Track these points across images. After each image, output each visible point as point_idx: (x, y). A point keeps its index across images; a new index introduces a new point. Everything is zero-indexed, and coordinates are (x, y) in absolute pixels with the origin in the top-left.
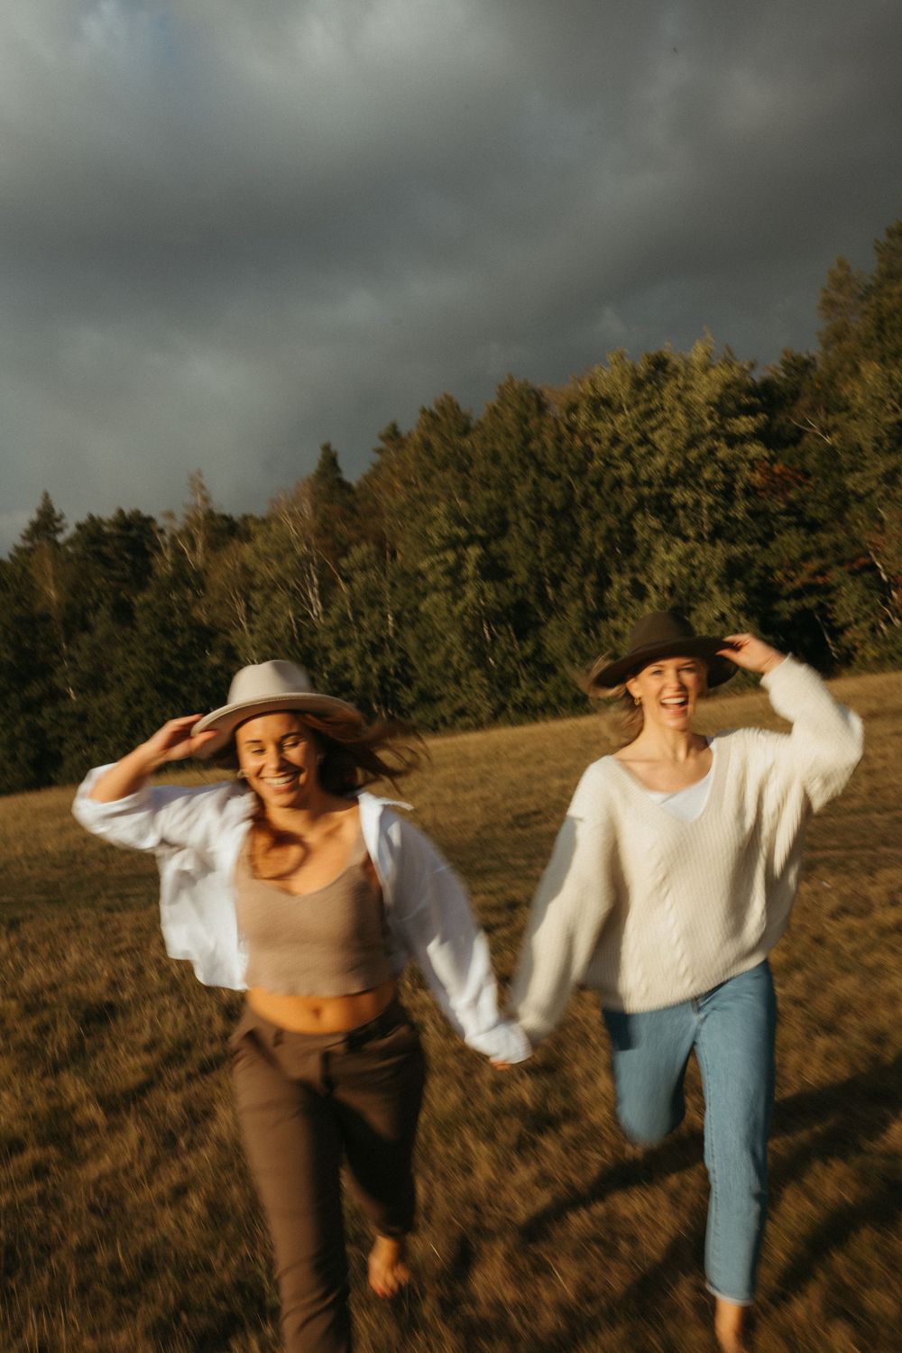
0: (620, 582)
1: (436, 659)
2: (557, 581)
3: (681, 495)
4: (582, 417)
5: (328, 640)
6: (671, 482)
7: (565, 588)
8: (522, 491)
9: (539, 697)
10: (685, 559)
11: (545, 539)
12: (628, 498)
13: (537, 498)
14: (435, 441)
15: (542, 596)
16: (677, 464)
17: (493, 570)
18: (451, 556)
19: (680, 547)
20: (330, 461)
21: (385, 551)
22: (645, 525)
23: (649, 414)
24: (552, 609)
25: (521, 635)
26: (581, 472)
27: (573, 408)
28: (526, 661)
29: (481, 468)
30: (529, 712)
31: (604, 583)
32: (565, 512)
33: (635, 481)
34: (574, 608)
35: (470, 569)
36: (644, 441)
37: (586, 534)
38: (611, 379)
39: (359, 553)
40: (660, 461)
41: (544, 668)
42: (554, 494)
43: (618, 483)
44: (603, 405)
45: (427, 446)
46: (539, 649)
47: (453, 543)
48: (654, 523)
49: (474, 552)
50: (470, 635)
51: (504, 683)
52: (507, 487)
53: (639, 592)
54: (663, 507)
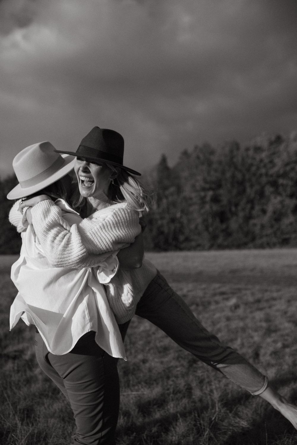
0: (257, 208)
1: (192, 226)
2: (236, 205)
3: (281, 181)
4: (251, 153)
5: (157, 217)
6: (279, 176)
7: (240, 208)
8: (228, 175)
9: (226, 243)
10: (281, 202)
11: (235, 192)
12: (264, 180)
13: (233, 177)
14: (201, 156)
15: (230, 210)
16: (281, 172)
17: (216, 200)
18: (202, 194)
19: (279, 198)
20: (164, 160)
21: (179, 190)
22: (269, 190)
23: (274, 153)
24: (235, 214)
25: (222, 221)
26: (248, 170)
27: (247, 149)
28: (223, 231)
29: (215, 166)
30: (221, 247)
31: (252, 208)
32: (241, 183)
33: (267, 174)
34: (241, 214)
35: (208, 199)
36: (271, 162)
37: (248, 190)
38: (262, 140)
39: (172, 189)
40: (276, 169)
41: (228, 233)
42: (239, 176)
43: (261, 175)
44: (258, 149)
45: (198, 158)
46: (227, 228)
47: (204, 189)
48: (271, 189)
49: (210, 193)
50: (205, 221)
51: (214, 237)
52: (223, 173)
53: (264, 212)
54: (274, 184)
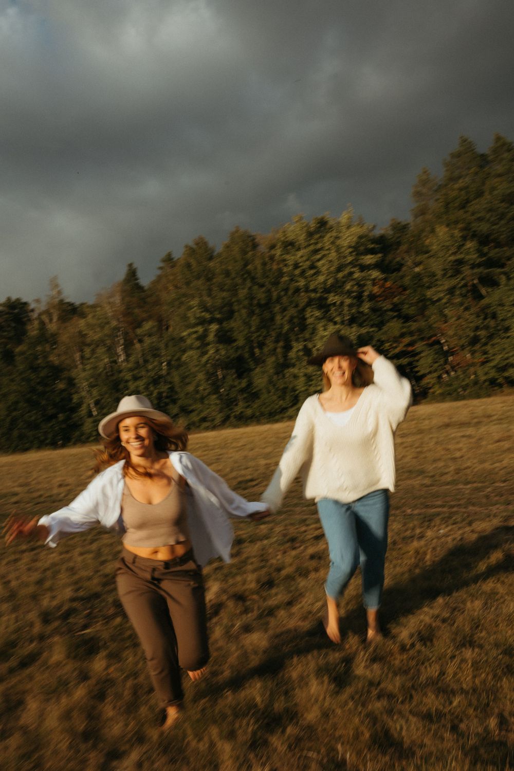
0: (297, 346)
1: (191, 388)
2: (261, 345)
3: (332, 298)
4: (278, 252)
5: (128, 376)
6: (327, 291)
7: (266, 350)
8: (243, 293)
9: (249, 412)
11: (255, 321)
12: (303, 299)
13: (251, 297)
14: (193, 262)
15: (252, 354)
16: (330, 282)
17: (225, 338)
18: (200, 329)
19: (332, 328)
20: (132, 274)
21: (162, 325)
22: (312, 314)
23: (316, 252)
24: (259, 361)
25: (240, 376)
26: (276, 283)
27: (273, 247)
28: (242, 391)
29: (219, 279)
30: (243, 420)
31: (288, 348)
32: (266, 306)
33: (307, 290)
34: (271, 360)
35: (211, 337)
36: (312, 267)
37: (278, 318)
38: (294, 231)
39: (148, 326)
40: (321, 278)
41: (252, 395)
42: (261, 295)
43: (297, 290)
44: (289, 245)
45: (188, 266)
46: (250, 384)
47: (202, 322)
48: (317, 313)
49: (214, 327)
50: (210, 375)
51: (229, 403)
52: (234, 290)
54: (322, 305)
